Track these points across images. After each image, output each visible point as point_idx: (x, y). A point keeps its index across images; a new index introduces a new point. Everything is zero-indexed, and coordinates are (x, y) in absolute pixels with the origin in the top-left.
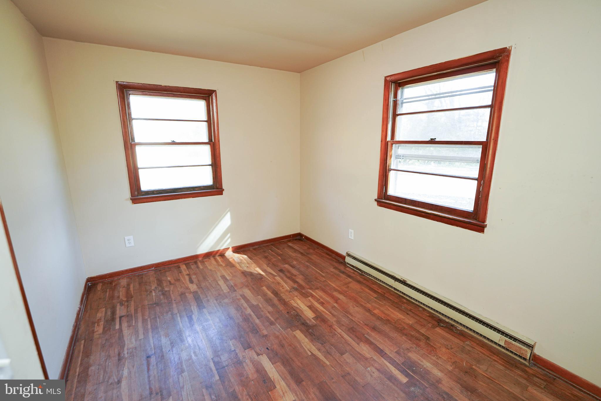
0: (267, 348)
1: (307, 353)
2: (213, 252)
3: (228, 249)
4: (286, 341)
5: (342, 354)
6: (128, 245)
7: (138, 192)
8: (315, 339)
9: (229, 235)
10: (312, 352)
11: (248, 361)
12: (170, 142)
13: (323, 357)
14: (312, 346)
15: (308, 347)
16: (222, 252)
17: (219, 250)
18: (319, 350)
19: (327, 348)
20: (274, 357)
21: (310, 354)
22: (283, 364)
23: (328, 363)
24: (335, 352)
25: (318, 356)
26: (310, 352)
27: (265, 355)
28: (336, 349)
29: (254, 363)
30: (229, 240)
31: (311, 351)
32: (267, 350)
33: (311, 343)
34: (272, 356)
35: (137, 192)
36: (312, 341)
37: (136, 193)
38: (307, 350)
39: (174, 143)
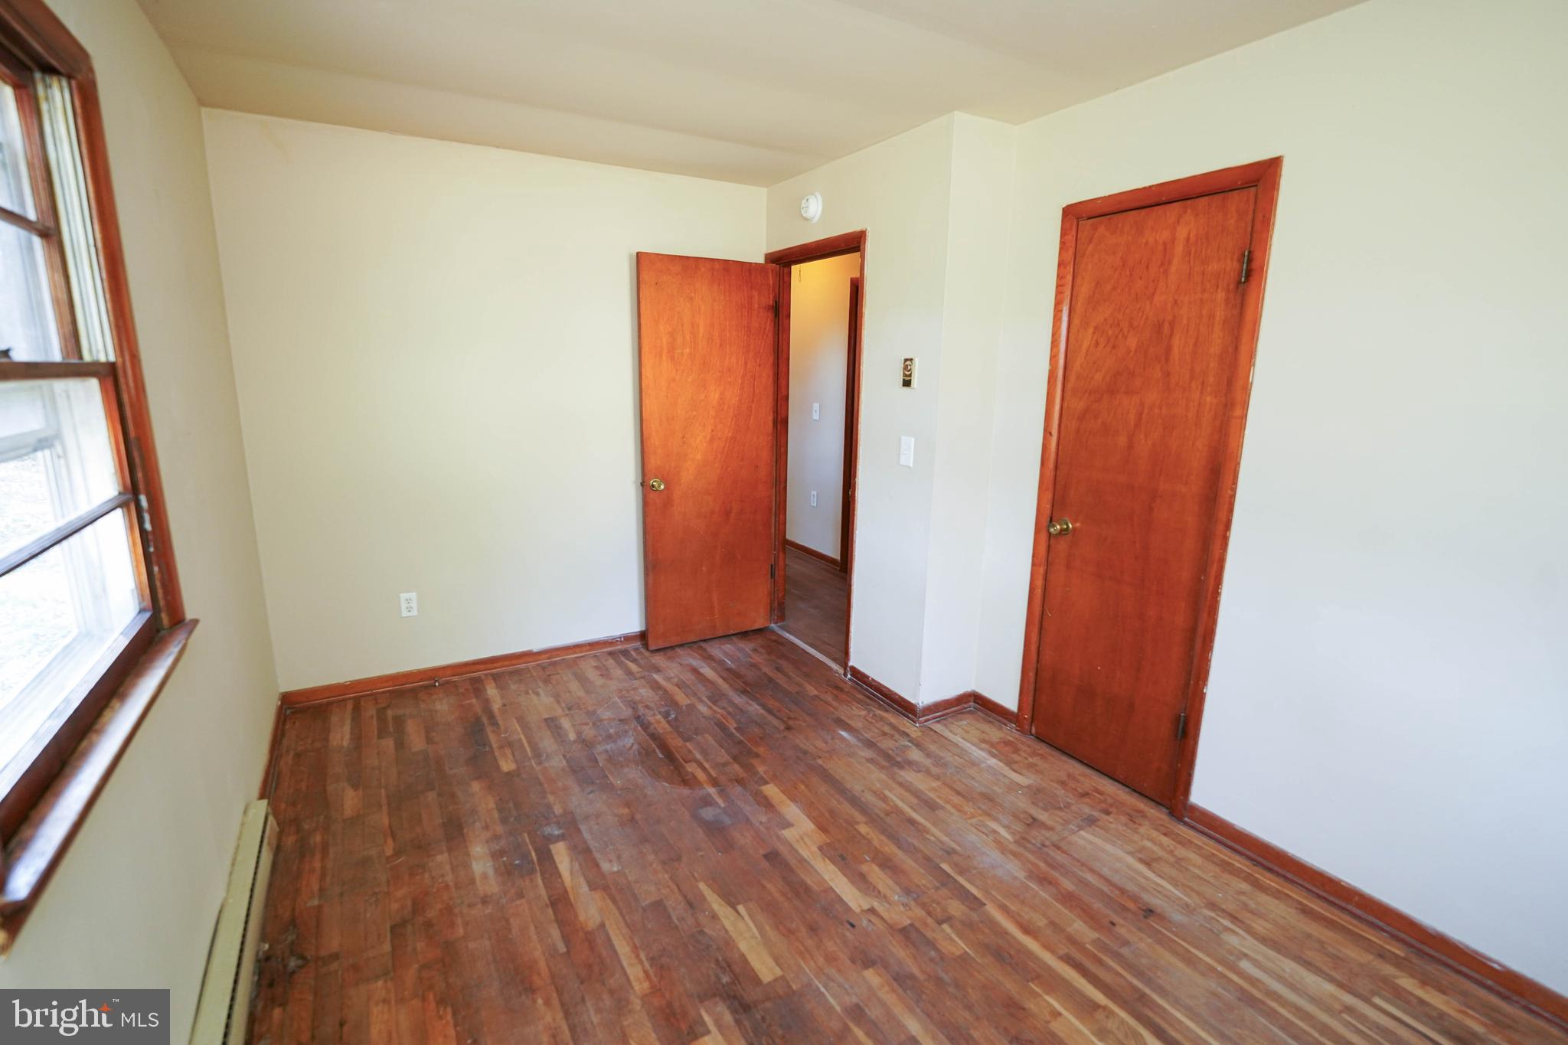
0: (853, 926)
1: (748, 910)
4: (803, 945)
5: (659, 905)
8: (719, 949)
10: (734, 913)
11: (893, 896)
13: (709, 898)
14: (730, 928)
15: (741, 925)
18: (714, 917)
19: (690, 921)
20: (832, 908)
21: (740, 908)
23: (702, 886)
24: (674, 909)
25: (720, 900)
26: (738, 912)
27: (857, 910)
28: (669, 917)
29: (876, 893)
31: (737, 915)
32: (854, 923)
33: (731, 937)
34: (837, 906)
36: (729, 943)
38: (747, 918)
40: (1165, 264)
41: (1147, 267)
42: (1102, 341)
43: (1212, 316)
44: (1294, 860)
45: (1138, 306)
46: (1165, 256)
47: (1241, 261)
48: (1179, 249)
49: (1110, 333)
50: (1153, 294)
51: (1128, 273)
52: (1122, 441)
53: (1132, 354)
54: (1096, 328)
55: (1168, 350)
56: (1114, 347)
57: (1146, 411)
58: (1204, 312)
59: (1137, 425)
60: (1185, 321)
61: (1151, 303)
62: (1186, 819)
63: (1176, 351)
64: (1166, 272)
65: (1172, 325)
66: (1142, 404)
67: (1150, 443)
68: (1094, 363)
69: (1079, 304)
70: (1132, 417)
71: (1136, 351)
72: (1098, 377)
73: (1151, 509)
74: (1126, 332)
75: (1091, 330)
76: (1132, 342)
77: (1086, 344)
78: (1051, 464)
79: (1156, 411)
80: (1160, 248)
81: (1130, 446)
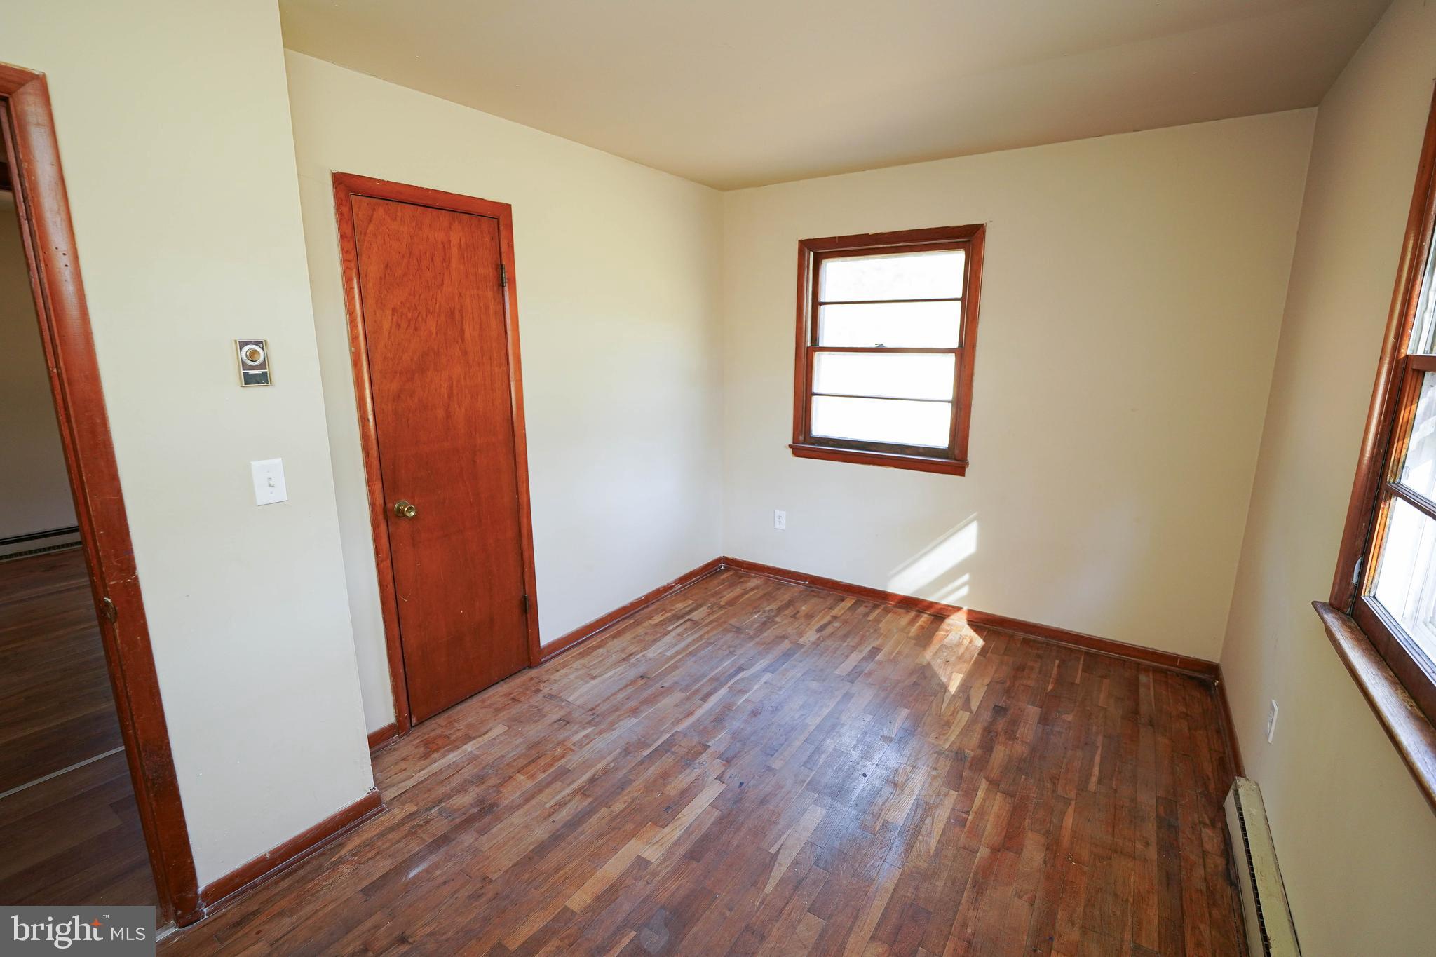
0: (742, 784)
2: (921, 601)
3: (958, 609)
4: (780, 803)
6: (777, 526)
7: (805, 438)
9: (966, 577)
10: (781, 852)
11: (698, 771)
12: (874, 346)
14: (798, 847)
15: (789, 842)
16: (941, 609)
17: (936, 603)
18: (795, 863)
19: (812, 876)
20: (729, 800)
21: (773, 851)
22: (720, 821)
23: (768, 890)
24: (808, 894)
25: (776, 867)
26: (779, 850)
27: (723, 787)
29: (698, 780)
30: (965, 591)
31: (782, 849)
32: (738, 784)
33: (804, 844)
34: (727, 796)
35: (803, 435)
37: (801, 438)
38: (779, 842)
39: (880, 349)
40: (446, 260)
41: (432, 259)
42: (403, 324)
43: (487, 308)
44: (591, 624)
45: (431, 294)
46: (445, 254)
47: (496, 269)
48: (455, 250)
49: (409, 315)
50: (442, 285)
51: (416, 261)
52: (440, 413)
53: (433, 336)
54: (394, 310)
55: (462, 331)
56: (416, 329)
57: (455, 383)
58: (481, 305)
59: (450, 396)
60: (470, 311)
61: (441, 292)
62: (542, 660)
63: (467, 333)
64: (448, 267)
65: (461, 311)
66: (450, 378)
67: (463, 410)
68: (399, 344)
69: (370, 284)
70: (444, 391)
71: (436, 334)
72: (406, 357)
73: (474, 462)
74: (424, 316)
75: (389, 312)
76: (432, 325)
77: (386, 326)
78: (374, 452)
79: (463, 382)
80: (440, 246)
81: (448, 416)
